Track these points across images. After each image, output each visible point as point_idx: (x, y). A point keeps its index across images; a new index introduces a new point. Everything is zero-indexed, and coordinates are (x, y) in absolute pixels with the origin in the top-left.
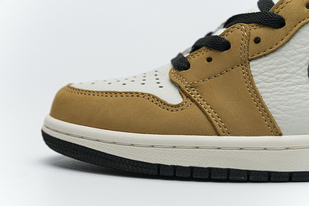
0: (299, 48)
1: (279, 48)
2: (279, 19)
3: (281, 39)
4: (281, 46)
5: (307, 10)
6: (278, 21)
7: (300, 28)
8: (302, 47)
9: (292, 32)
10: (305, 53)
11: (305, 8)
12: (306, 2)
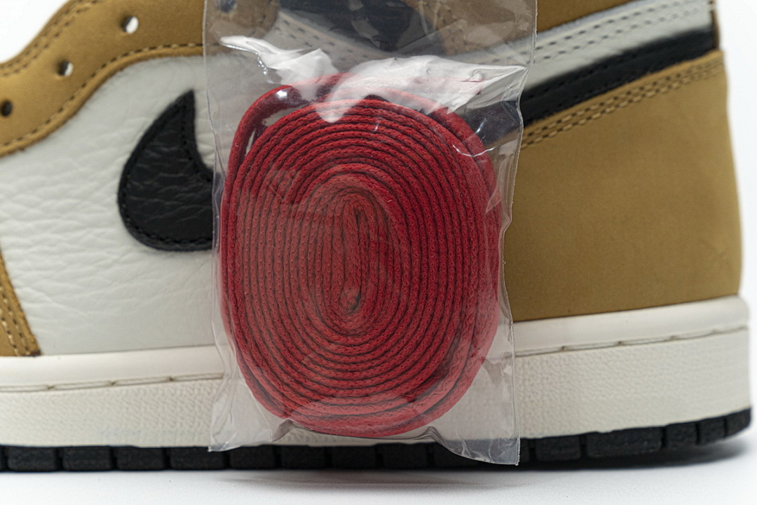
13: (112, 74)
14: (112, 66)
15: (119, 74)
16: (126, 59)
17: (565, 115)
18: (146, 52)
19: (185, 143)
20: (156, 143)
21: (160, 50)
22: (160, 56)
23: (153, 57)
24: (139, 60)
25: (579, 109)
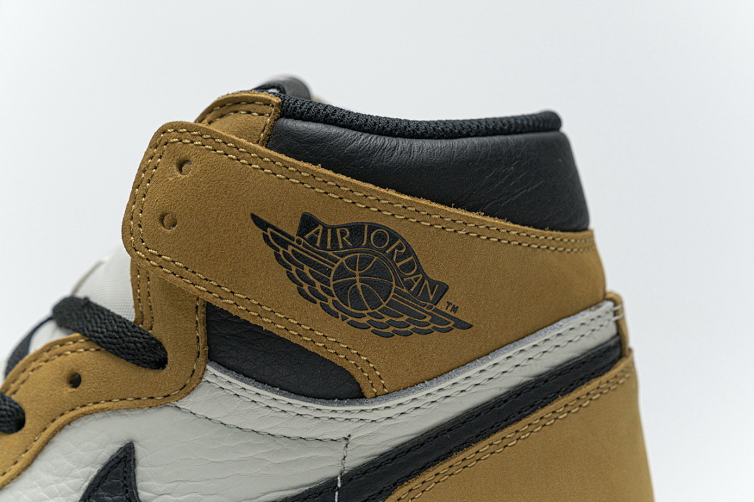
0: (51, 484)
1: (8, 483)
2: (11, 412)
3: (12, 462)
4: (12, 479)
5: (70, 390)
6: (9, 416)
7: (54, 434)
8: (57, 482)
9: (36, 445)
10: (62, 496)
11: (65, 385)
12: (68, 373)
13: (61, 428)
14: (60, 420)
15: (67, 427)
16: (72, 414)
17: (483, 446)
18: (91, 407)
19: (127, 491)
20: (101, 492)
21: (104, 405)
22: (102, 410)
23: (97, 411)
24: (84, 414)
25: (495, 438)
